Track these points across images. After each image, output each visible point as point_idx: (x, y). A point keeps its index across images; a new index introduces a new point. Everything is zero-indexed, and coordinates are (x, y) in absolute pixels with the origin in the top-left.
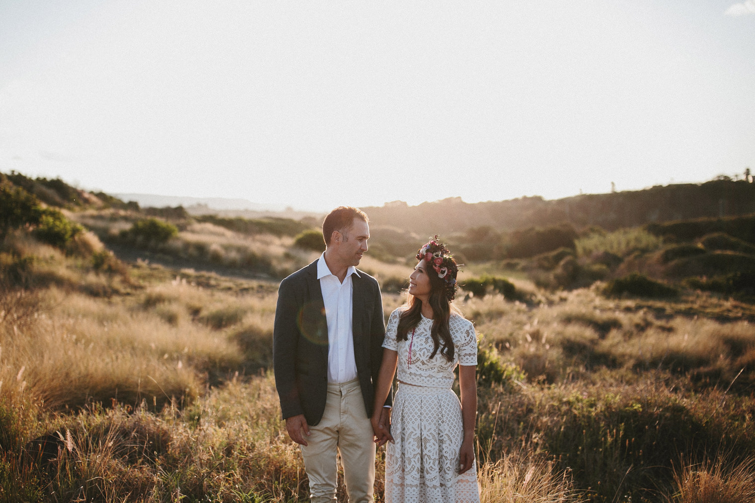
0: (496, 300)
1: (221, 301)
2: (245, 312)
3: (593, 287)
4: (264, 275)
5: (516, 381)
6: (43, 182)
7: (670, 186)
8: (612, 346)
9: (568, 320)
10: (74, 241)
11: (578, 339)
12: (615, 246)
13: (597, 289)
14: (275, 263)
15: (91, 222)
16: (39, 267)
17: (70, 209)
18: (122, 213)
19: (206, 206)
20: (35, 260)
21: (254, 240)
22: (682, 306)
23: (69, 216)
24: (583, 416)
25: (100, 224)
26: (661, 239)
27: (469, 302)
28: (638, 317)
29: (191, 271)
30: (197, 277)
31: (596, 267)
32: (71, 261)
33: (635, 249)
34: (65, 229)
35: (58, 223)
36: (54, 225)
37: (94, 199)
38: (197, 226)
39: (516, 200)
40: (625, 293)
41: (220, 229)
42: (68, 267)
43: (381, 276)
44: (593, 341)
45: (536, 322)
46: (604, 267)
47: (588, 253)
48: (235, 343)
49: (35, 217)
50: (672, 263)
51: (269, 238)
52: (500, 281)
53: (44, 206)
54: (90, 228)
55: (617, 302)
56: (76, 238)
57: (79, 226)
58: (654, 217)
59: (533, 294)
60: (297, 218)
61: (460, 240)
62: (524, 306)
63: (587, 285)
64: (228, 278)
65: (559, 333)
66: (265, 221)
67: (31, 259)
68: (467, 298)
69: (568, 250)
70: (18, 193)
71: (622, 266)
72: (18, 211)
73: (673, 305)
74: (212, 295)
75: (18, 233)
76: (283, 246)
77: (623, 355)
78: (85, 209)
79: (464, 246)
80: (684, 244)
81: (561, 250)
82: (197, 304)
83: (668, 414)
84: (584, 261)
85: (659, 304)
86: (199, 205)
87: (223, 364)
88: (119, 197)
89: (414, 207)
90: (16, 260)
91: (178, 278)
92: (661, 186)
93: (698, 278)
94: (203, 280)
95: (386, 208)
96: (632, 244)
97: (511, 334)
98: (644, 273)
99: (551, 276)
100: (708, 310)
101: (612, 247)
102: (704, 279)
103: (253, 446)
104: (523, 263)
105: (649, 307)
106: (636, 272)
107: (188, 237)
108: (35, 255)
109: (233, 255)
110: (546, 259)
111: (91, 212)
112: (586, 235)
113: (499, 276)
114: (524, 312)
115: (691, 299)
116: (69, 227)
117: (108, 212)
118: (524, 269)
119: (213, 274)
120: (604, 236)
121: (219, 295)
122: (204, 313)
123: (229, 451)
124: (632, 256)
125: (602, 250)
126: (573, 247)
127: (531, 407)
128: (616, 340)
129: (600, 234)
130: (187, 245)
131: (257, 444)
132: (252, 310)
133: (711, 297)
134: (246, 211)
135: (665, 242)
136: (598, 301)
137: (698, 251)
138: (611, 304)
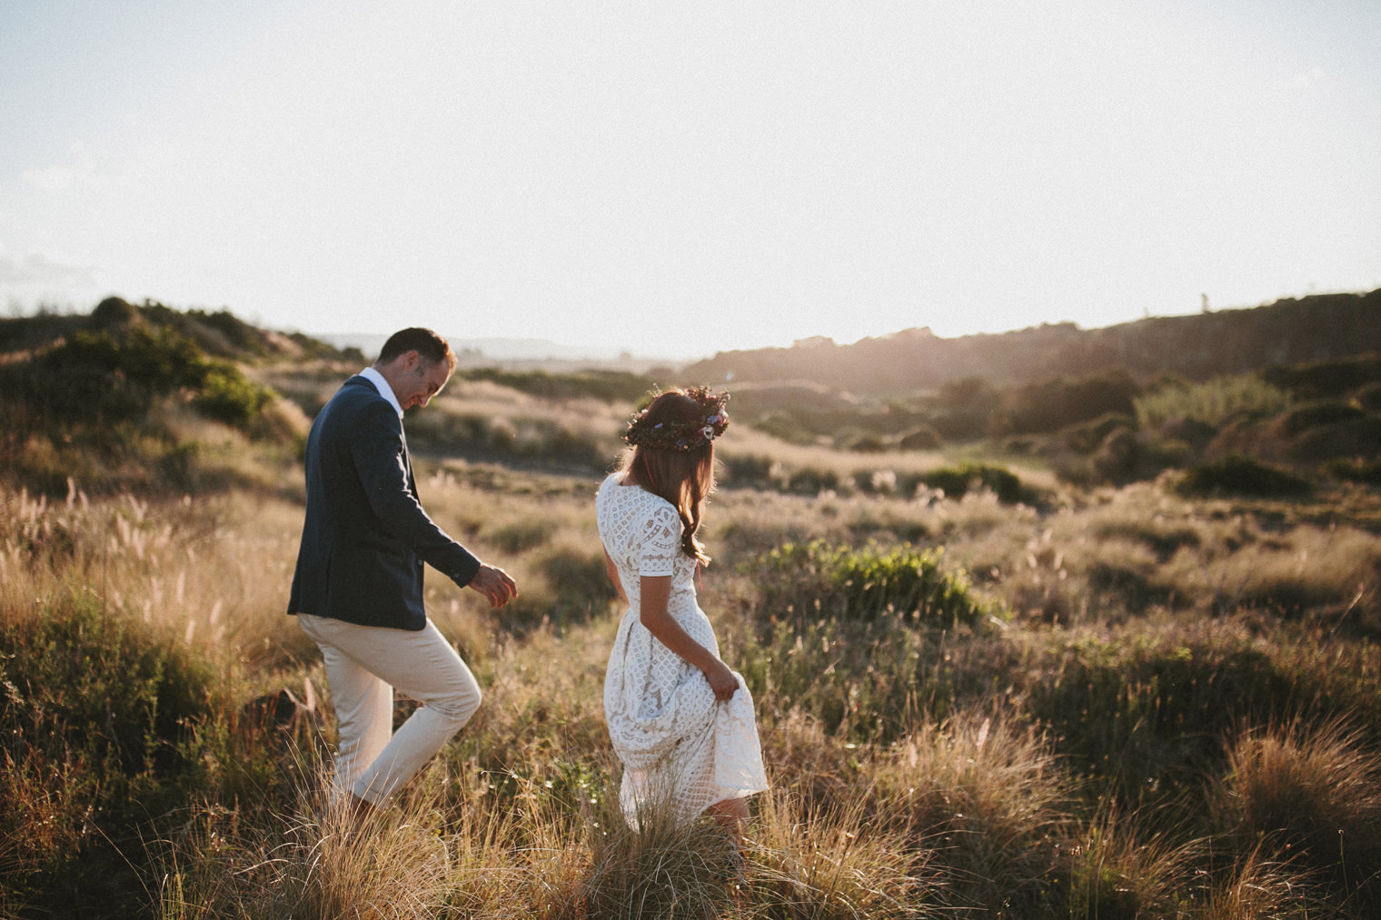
0: (984, 502)
1: (514, 511)
2: (555, 527)
3: (1161, 480)
4: (585, 469)
5: (994, 620)
6: (199, 317)
7: (1308, 299)
8: (1178, 574)
9: (1106, 533)
10: (261, 417)
11: (1121, 563)
12: (1207, 408)
13: (1168, 482)
14: (602, 447)
15: (285, 384)
16: (209, 460)
17: (248, 362)
18: (337, 367)
19: (478, 352)
20: (201, 448)
21: (566, 409)
22: (1316, 510)
23: (250, 375)
24: (1097, 668)
25: (302, 387)
26: (1289, 394)
27: (937, 507)
28: (1231, 528)
29: (460, 464)
30: (471, 474)
31: (1171, 446)
32: (259, 450)
33: (1242, 412)
34: (245, 394)
35: (233, 386)
36: (227, 391)
37: (287, 345)
38: (467, 387)
39: (1029, 331)
40: (1217, 489)
41: (508, 392)
42: (257, 460)
43: (786, 466)
44: (1148, 568)
45: (1047, 536)
46: (1184, 446)
47: (1156, 420)
48: (541, 574)
49: (196, 378)
50: (1303, 436)
51: (592, 404)
52: (993, 471)
53: (206, 360)
54: (288, 395)
55: (1199, 504)
56: (266, 410)
57: (268, 390)
58: (1278, 356)
59: (1051, 493)
60: (639, 370)
61: (931, 403)
62: (1031, 513)
63: (1150, 477)
64: (523, 474)
65: (1086, 555)
66: (584, 377)
67: (194, 448)
68: (933, 501)
69: (1123, 417)
70: (164, 337)
71: (1216, 443)
72: (167, 367)
73: (1300, 508)
74: (498, 502)
75: (169, 404)
76: (615, 417)
77: (1194, 588)
78: (273, 362)
79: (935, 414)
80: (1327, 402)
81: (1109, 417)
82: (473, 516)
83: (1233, 664)
84: (1150, 436)
85: (1274, 507)
86: (467, 351)
87: (522, 609)
88: (329, 341)
89: (845, 347)
90: (170, 448)
91: (440, 474)
92: (1291, 300)
93: (1348, 461)
94: (480, 477)
95: (796, 349)
96: (1238, 403)
97: (1005, 558)
98: (1254, 455)
99: (1089, 464)
100: (1362, 516)
101: (1200, 409)
102: (1360, 463)
103: (578, 708)
104: (1040, 441)
105: (1257, 513)
106: (1237, 452)
107: (454, 406)
108: (200, 440)
109: (531, 435)
110: (1082, 433)
111: (284, 366)
112: (1154, 389)
113: (993, 463)
114: (1031, 522)
115: (1333, 496)
116: (252, 393)
117: (314, 366)
118: (1043, 453)
119: (497, 468)
120: (1186, 391)
121: (510, 502)
122: (487, 531)
123: (542, 715)
124: (1233, 425)
125: (1181, 415)
126: (1130, 410)
127: (1015, 657)
128: (1186, 565)
129: (1180, 386)
130: (452, 420)
131: (583, 704)
132: (567, 524)
133: (1368, 493)
134: (550, 360)
135: (1296, 399)
136: (1166, 503)
137: (1350, 413)
138: (1188, 508)
